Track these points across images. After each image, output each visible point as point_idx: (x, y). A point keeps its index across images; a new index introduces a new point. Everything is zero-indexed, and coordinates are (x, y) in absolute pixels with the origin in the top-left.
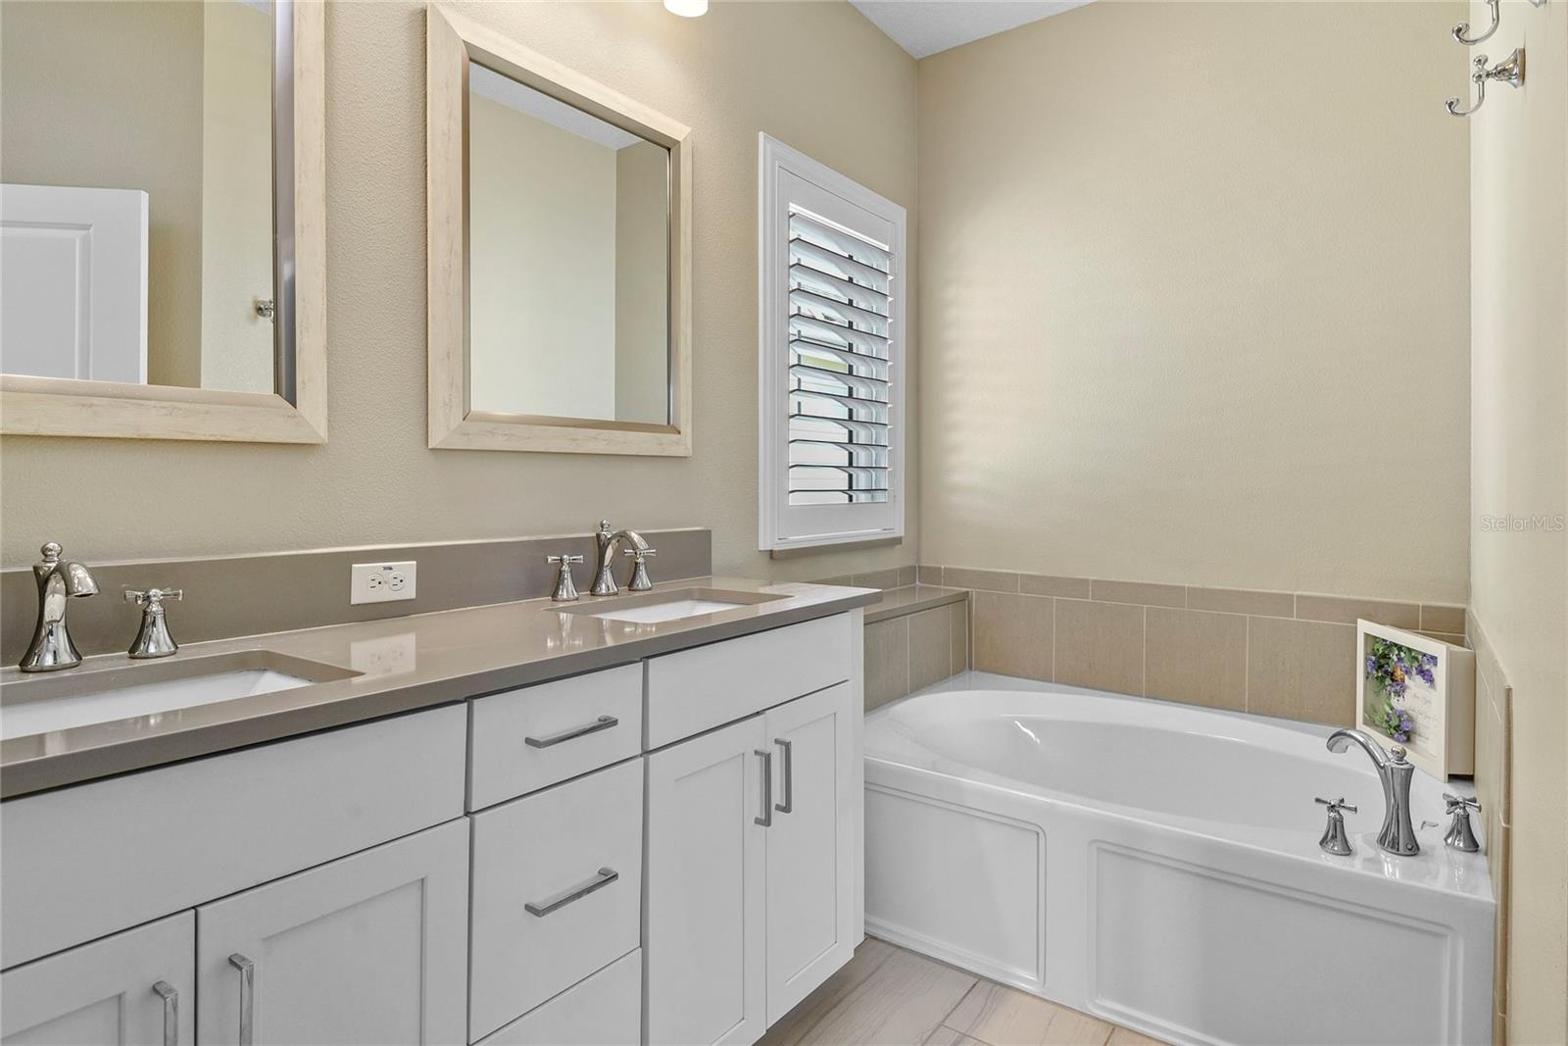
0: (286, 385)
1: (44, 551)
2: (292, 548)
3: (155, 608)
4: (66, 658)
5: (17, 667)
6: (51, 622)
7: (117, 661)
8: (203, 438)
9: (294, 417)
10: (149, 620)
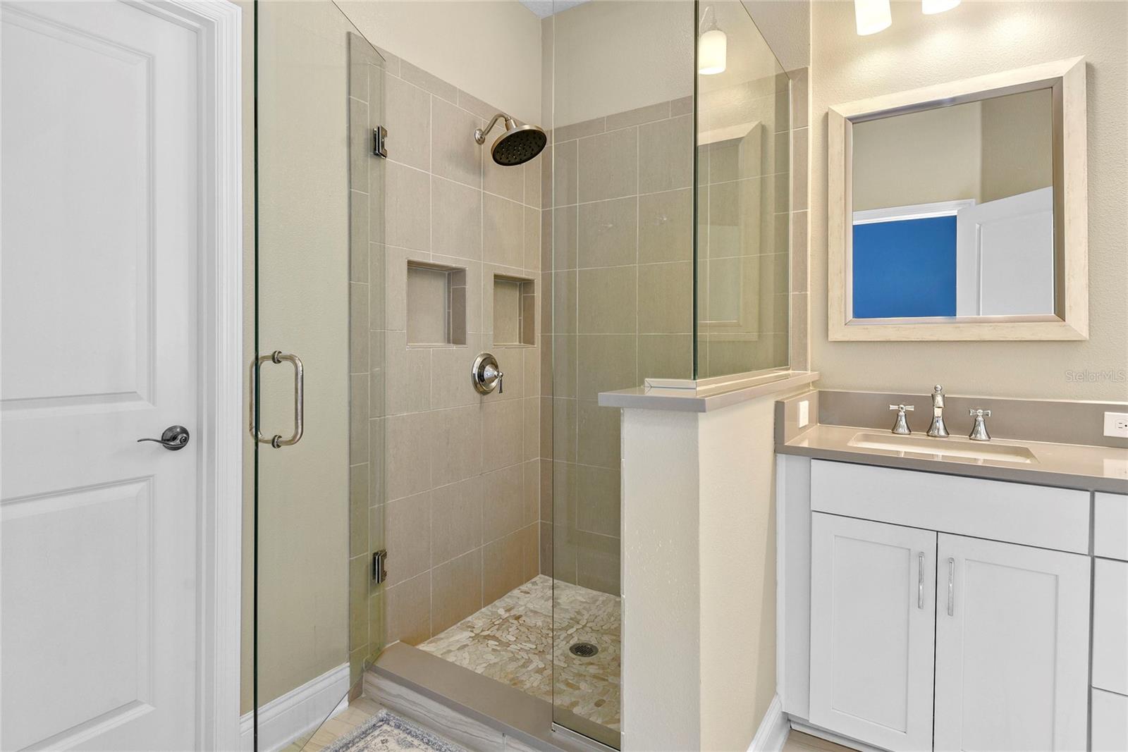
0: (1060, 311)
1: (935, 388)
2: (1067, 399)
3: (980, 419)
4: (942, 433)
5: (926, 433)
6: (938, 417)
7: (964, 439)
8: (1011, 339)
9: (1065, 326)
10: (977, 423)
